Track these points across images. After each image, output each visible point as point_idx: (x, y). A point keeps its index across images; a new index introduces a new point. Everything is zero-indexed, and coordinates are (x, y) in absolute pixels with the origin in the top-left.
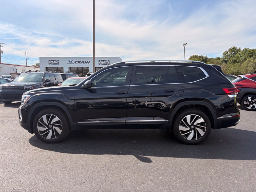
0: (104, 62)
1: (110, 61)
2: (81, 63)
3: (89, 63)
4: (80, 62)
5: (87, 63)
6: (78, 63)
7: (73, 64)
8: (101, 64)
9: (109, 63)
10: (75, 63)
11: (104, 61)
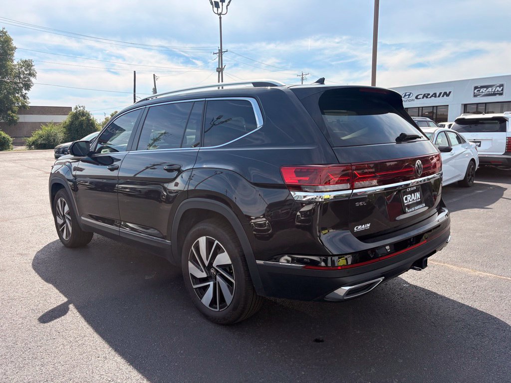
0: (488, 90)
1: (505, 86)
2: (430, 97)
3: (448, 95)
4: (429, 94)
5: (443, 96)
6: (423, 98)
7: (413, 100)
8: (478, 95)
9: (502, 90)
10: (417, 98)
11: (487, 87)
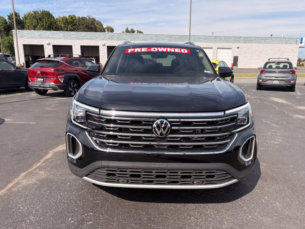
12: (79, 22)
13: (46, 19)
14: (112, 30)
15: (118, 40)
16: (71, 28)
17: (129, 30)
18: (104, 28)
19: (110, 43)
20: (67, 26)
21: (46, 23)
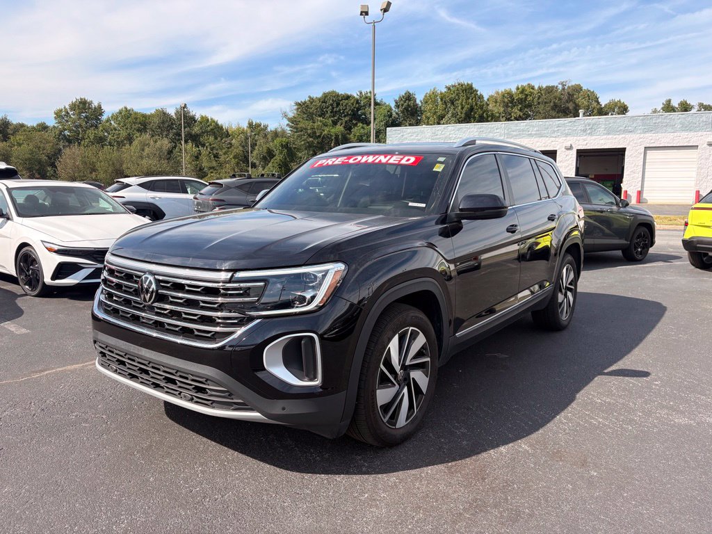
12: (539, 99)
13: (463, 100)
14: (623, 109)
15: (609, 134)
16: (519, 113)
17: (675, 103)
18: (603, 106)
19: (586, 142)
20: (509, 109)
21: (462, 108)
